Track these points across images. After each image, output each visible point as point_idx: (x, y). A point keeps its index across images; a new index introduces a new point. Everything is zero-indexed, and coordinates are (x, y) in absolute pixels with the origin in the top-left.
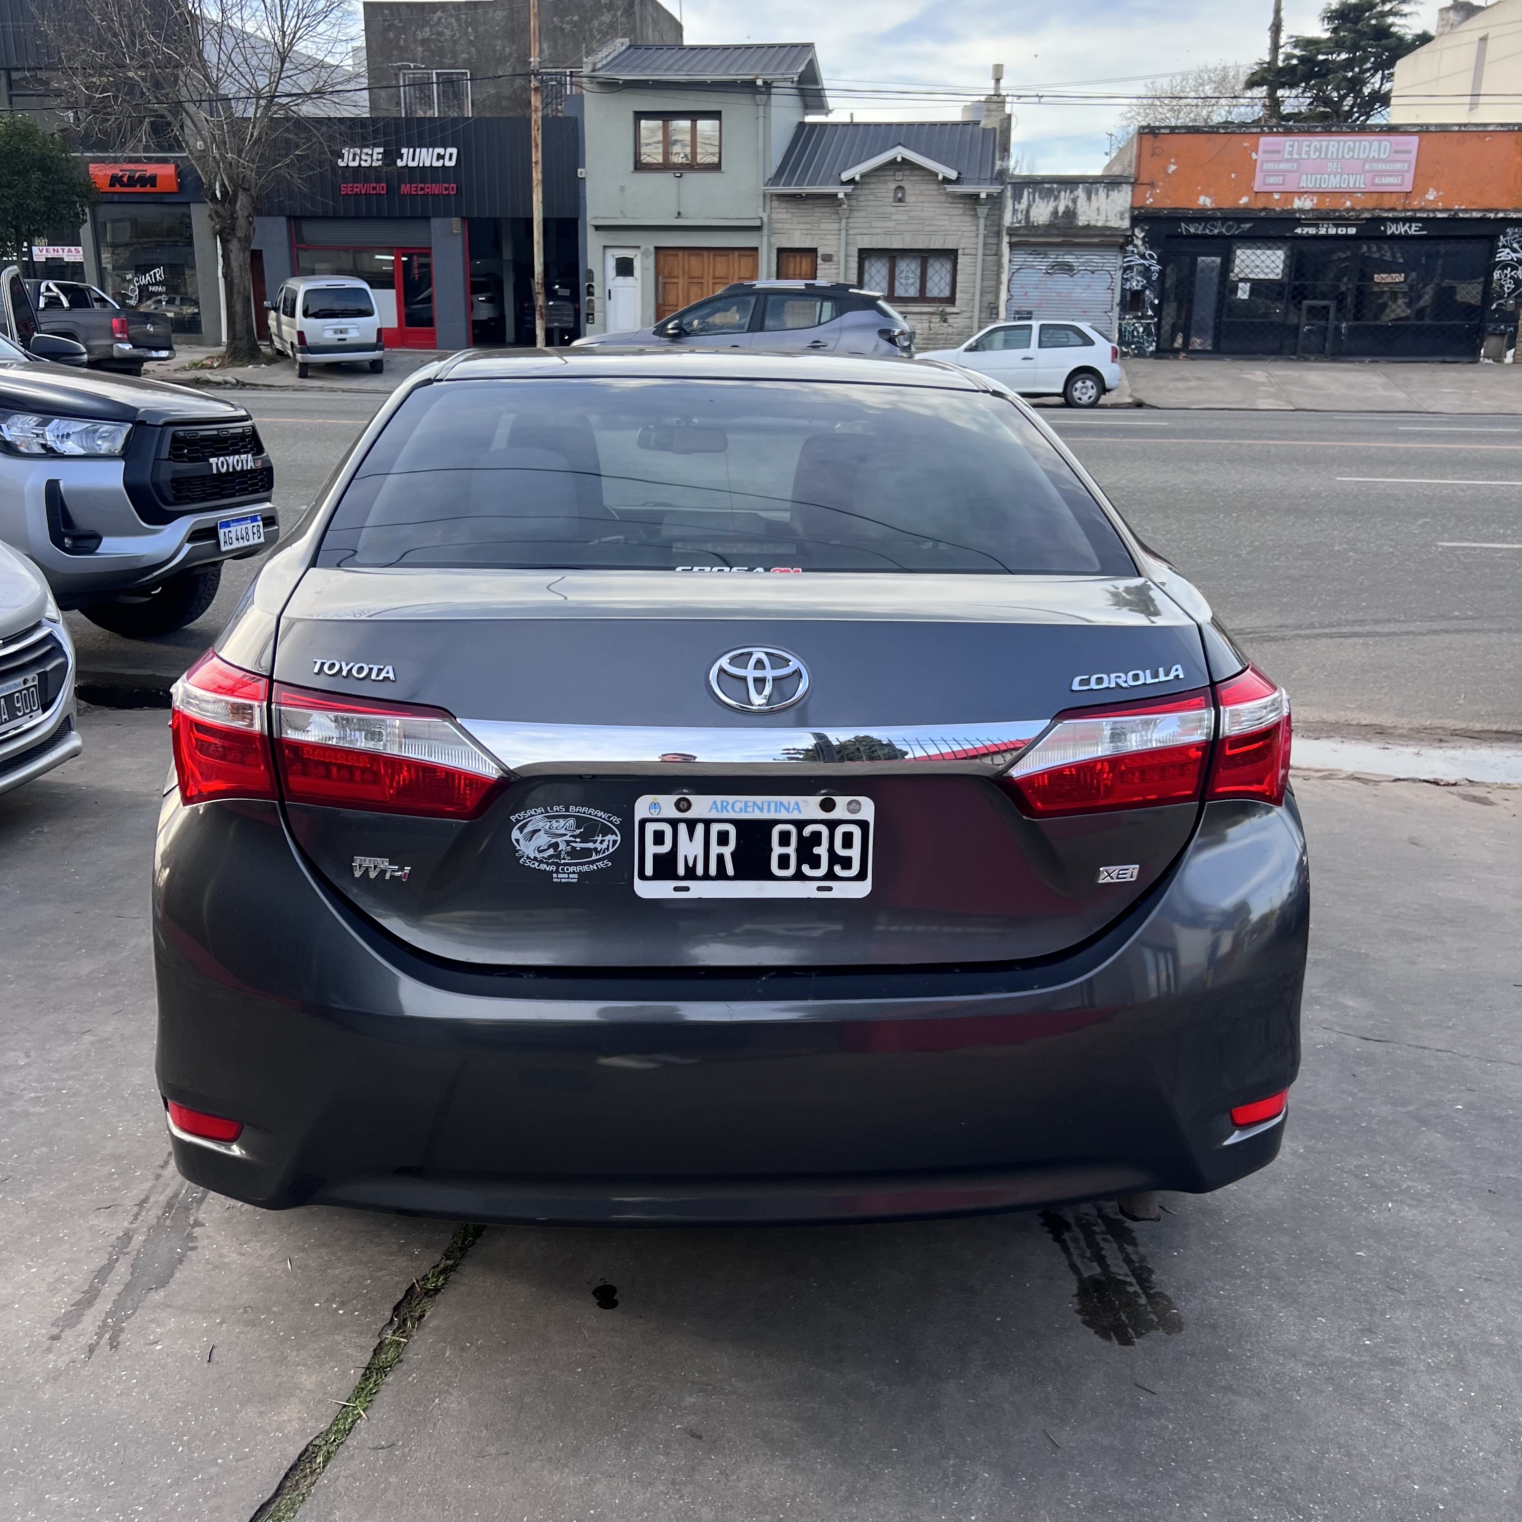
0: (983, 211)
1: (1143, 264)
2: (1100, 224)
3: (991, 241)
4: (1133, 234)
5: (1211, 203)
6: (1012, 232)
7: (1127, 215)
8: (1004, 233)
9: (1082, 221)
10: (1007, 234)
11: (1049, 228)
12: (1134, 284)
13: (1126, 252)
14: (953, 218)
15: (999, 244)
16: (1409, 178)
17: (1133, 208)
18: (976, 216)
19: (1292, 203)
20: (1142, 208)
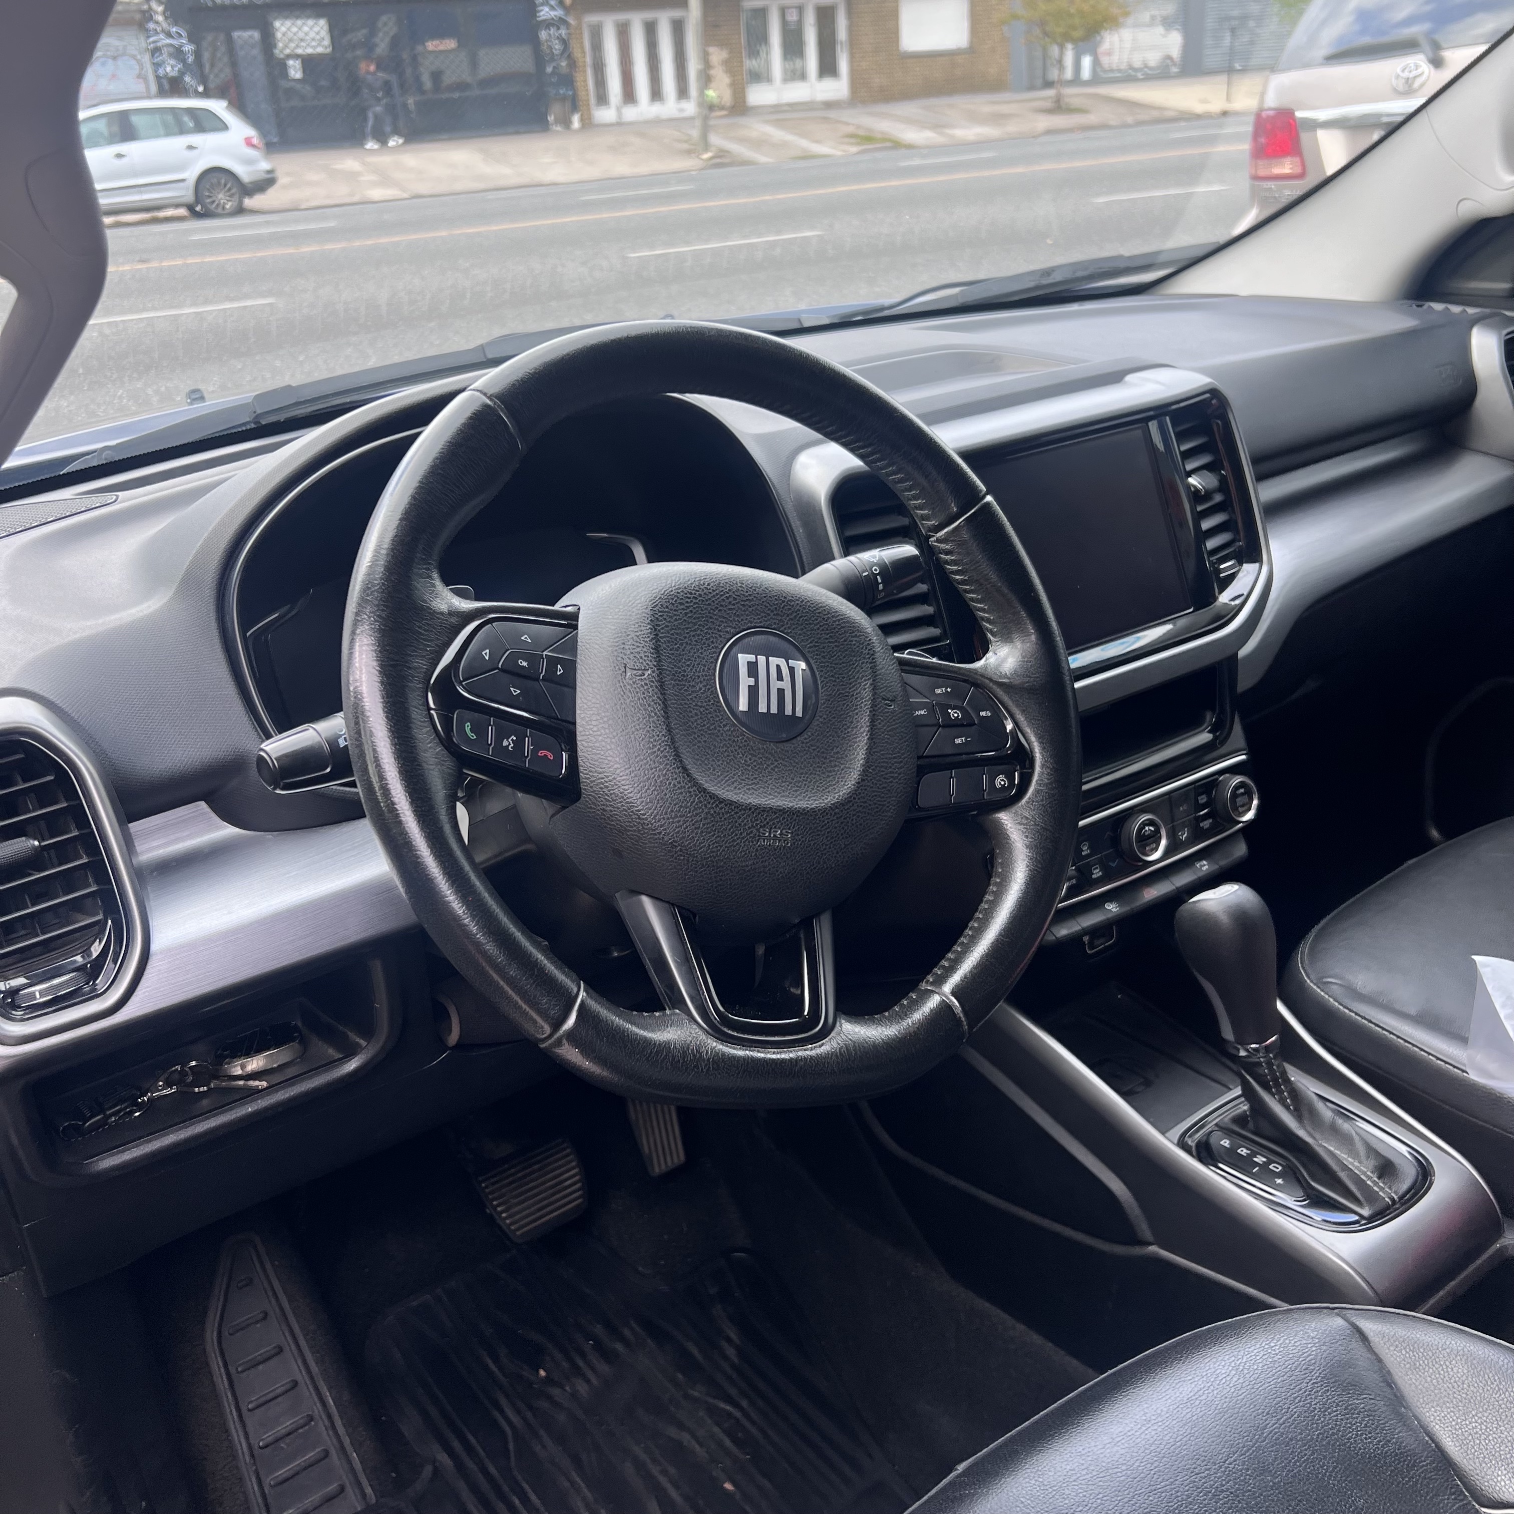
1: (172, 45)
12: (168, 69)
13: (147, 30)
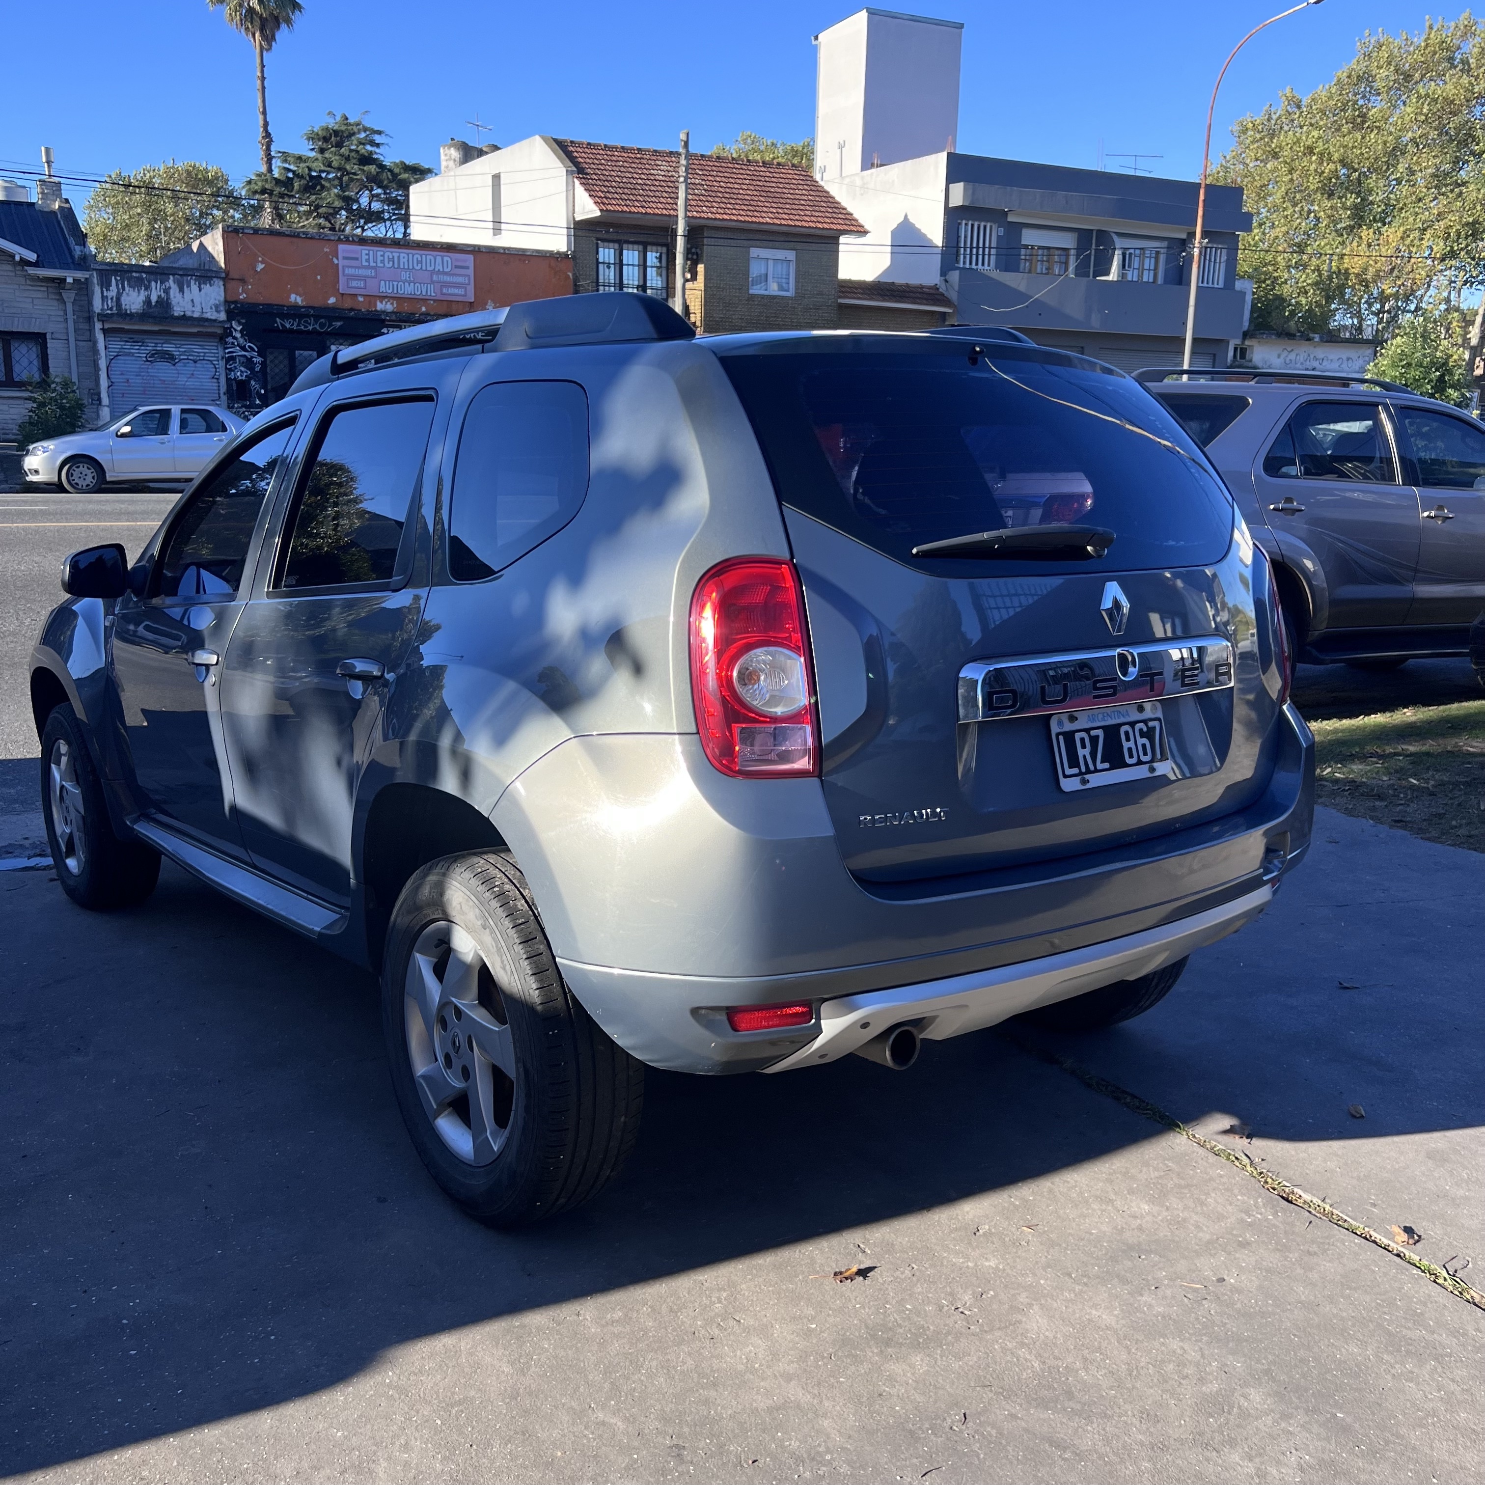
0: (69, 296)
1: (245, 356)
2: (196, 315)
3: (81, 326)
4: (232, 327)
5: (302, 301)
6: (103, 317)
7: (222, 308)
8: (96, 319)
9: (177, 311)
10: (99, 320)
11: (143, 316)
12: (239, 374)
13: (226, 343)
14: (35, 302)
15: (91, 330)
16: (471, 289)
17: (226, 302)
18: (62, 301)
19: (375, 305)
20: (235, 302)
